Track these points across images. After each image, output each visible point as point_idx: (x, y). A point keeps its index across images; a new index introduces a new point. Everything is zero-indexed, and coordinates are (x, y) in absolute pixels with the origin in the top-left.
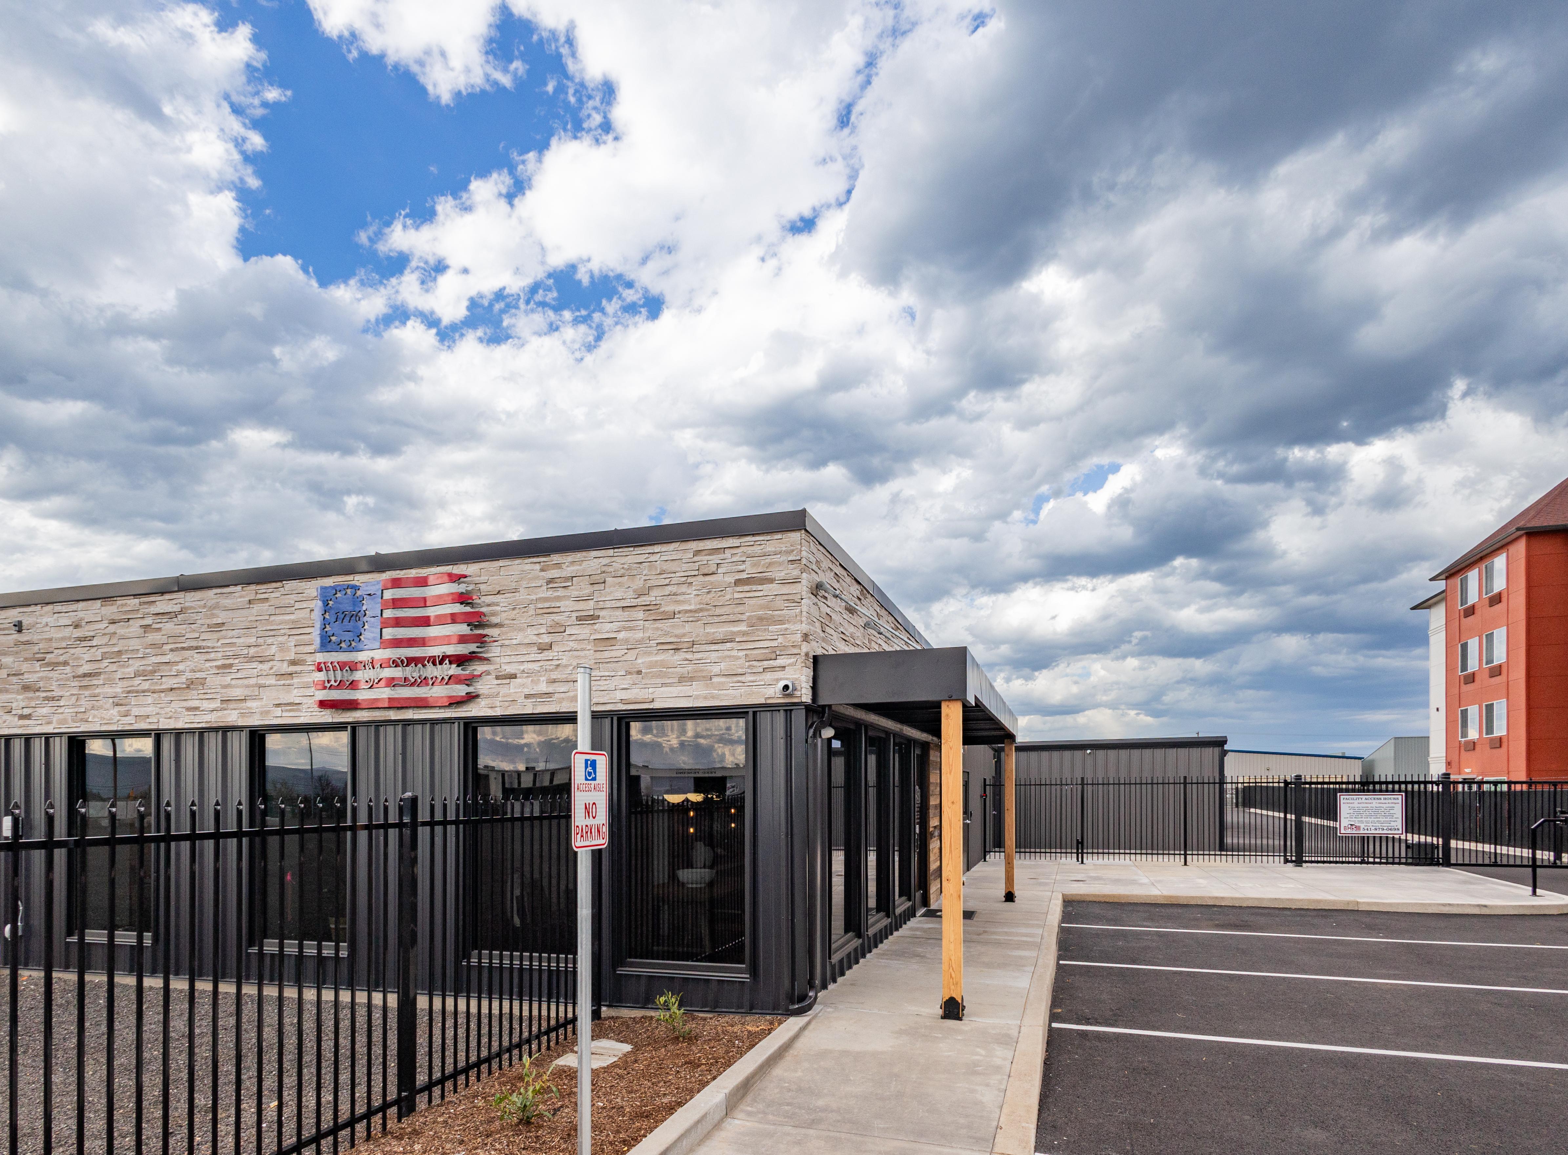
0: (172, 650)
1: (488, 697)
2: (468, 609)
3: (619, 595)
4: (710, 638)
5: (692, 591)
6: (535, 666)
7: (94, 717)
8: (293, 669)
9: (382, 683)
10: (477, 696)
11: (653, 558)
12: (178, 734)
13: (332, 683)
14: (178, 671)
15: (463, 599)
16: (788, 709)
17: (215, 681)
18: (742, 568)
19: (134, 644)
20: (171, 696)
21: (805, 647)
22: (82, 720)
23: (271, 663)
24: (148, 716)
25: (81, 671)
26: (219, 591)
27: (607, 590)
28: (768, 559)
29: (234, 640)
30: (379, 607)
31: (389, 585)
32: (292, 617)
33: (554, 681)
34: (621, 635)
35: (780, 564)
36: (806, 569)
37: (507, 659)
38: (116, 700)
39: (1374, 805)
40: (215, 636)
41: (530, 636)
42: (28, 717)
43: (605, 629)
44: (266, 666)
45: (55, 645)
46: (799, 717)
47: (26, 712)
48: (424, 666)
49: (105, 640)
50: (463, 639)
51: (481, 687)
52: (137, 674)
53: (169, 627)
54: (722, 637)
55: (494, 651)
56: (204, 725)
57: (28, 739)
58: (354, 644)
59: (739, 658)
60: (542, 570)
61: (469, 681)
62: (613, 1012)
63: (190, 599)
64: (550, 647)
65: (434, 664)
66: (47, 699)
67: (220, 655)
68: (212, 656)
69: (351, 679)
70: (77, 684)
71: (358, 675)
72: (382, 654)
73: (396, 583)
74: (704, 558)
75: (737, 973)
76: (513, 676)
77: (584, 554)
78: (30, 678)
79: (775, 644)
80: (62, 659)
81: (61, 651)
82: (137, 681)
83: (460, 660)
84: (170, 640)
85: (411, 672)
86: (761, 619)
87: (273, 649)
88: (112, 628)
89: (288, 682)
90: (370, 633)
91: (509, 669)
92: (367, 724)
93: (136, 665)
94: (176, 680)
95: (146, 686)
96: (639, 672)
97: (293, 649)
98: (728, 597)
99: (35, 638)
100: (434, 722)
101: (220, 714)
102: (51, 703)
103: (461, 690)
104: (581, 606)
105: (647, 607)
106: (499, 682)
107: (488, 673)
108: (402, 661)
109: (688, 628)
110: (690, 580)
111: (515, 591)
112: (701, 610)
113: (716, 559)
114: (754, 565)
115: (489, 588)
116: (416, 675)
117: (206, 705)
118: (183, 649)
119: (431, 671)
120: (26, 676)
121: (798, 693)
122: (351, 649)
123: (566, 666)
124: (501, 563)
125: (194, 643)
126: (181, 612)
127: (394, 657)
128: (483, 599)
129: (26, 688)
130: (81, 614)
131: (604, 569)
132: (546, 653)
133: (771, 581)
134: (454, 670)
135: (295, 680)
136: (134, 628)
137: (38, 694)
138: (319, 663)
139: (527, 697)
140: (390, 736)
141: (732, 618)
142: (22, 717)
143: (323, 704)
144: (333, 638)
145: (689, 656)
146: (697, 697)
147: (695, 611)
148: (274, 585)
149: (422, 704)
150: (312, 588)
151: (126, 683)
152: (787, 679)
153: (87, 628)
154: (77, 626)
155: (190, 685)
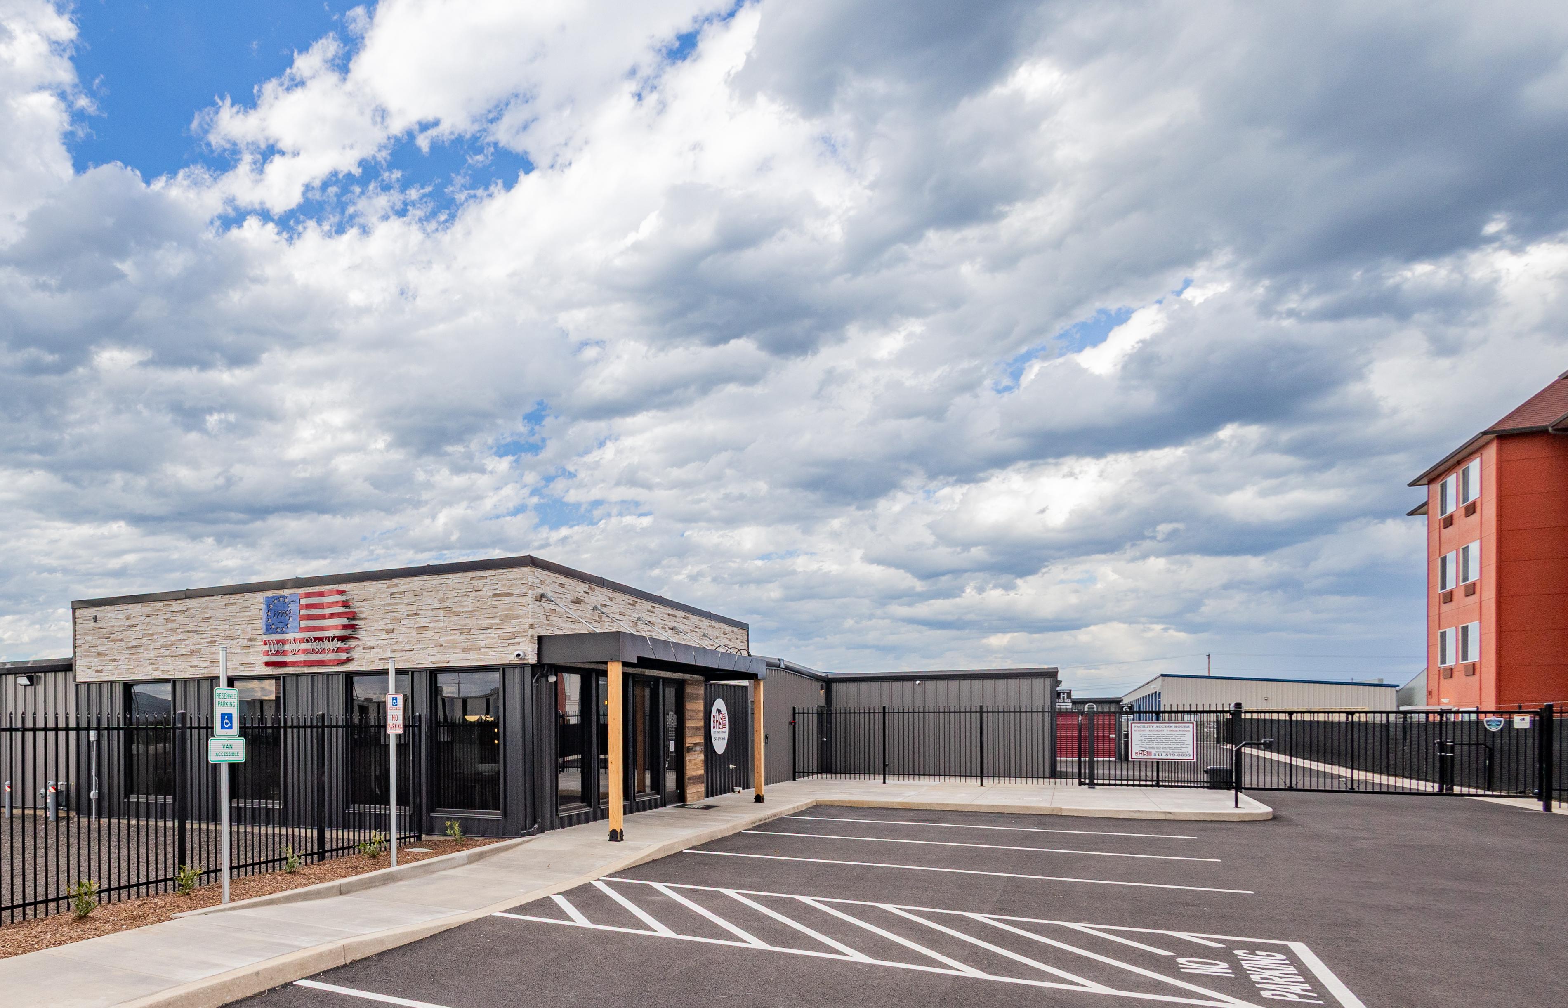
0: (182, 632)
1: (359, 659)
2: (347, 610)
3: (430, 602)
4: (480, 626)
5: (470, 600)
6: (385, 642)
7: (138, 671)
8: (250, 643)
9: (300, 651)
10: (353, 659)
11: (448, 581)
12: (186, 681)
13: (273, 652)
14: (185, 645)
15: (345, 604)
16: (522, 666)
17: (206, 650)
18: (496, 587)
19: (160, 629)
20: (182, 659)
21: (531, 632)
22: (131, 673)
23: (238, 640)
24: (169, 671)
25: (131, 645)
26: (208, 598)
27: (424, 599)
28: (510, 583)
29: (217, 627)
30: (298, 609)
31: (304, 596)
32: (249, 614)
33: (395, 651)
34: (431, 625)
35: (517, 585)
36: (532, 588)
37: (369, 638)
38: (151, 661)
39: (1165, 733)
40: (207, 624)
41: (381, 625)
42: (101, 671)
43: (422, 621)
44: (235, 642)
45: (116, 629)
46: (528, 671)
47: (100, 668)
48: (323, 642)
49: (144, 627)
50: (345, 627)
51: (355, 654)
52: (163, 646)
53: (180, 619)
54: (485, 626)
55: (361, 634)
56: (201, 676)
57: (100, 684)
58: (284, 629)
59: (495, 638)
60: (388, 588)
61: (348, 650)
62: (429, 838)
63: (192, 603)
64: (392, 631)
65: (329, 641)
66: (111, 660)
67: (209, 635)
68: (205, 635)
69: (283, 649)
70: (128, 652)
71: (287, 647)
72: (299, 635)
73: (308, 595)
74: (475, 582)
75: (496, 815)
76: (372, 648)
77: (411, 578)
78: (101, 649)
79: (514, 630)
80: (119, 637)
81: (119, 633)
82: (163, 650)
83: (342, 639)
84: (181, 627)
85: (315, 645)
86: (507, 616)
87: (239, 632)
88: (148, 620)
89: (247, 651)
90: (293, 623)
91: (370, 644)
92: (292, 675)
93: (162, 641)
94: (184, 650)
95: (167, 653)
96: (441, 646)
97: (250, 632)
98: (489, 604)
99: (104, 625)
100: (328, 674)
101: (209, 669)
102: (114, 663)
103: (344, 656)
104: (409, 608)
105: (445, 609)
106: (364, 651)
107: (358, 646)
108: (311, 640)
109: (467, 621)
110: (468, 594)
111: (373, 599)
112: (474, 611)
113: (482, 582)
114: (503, 586)
115: (359, 598)
116: (319, 647)
117: (201, 664)
118: (188, 632)
119: (327, 645)
120: (99, 647)
121: (526, 658)
122: (283, 632)
123: (401, 642)
124: (365, 583)
125: (194, 629)
126: (187, 610)
127: (307, 637)
128: (355, 604)
129: (99, 654)
130: (130, 612)
131: (422, 587)
132: (390, 635)
133: (512, 595)
134: (339, 644)
135: (251, 650)
136: (161, 619)
137: (106, 658)
138: (265, 641)
139: (380, 659)
140: (304, 683)
141: (491, 615)
142: (97, 671)
143: (267, 664)
144: (273, 626)
145: (468, 637)
146: (473, 660)
147: (471, 612)
148: (239, 595)
149: (321, 663)
150: (261, 597)
151: (156, 651)
152: (520, 650)
153: (134, 619)
154: (128, 619)
155: (192, 652)
